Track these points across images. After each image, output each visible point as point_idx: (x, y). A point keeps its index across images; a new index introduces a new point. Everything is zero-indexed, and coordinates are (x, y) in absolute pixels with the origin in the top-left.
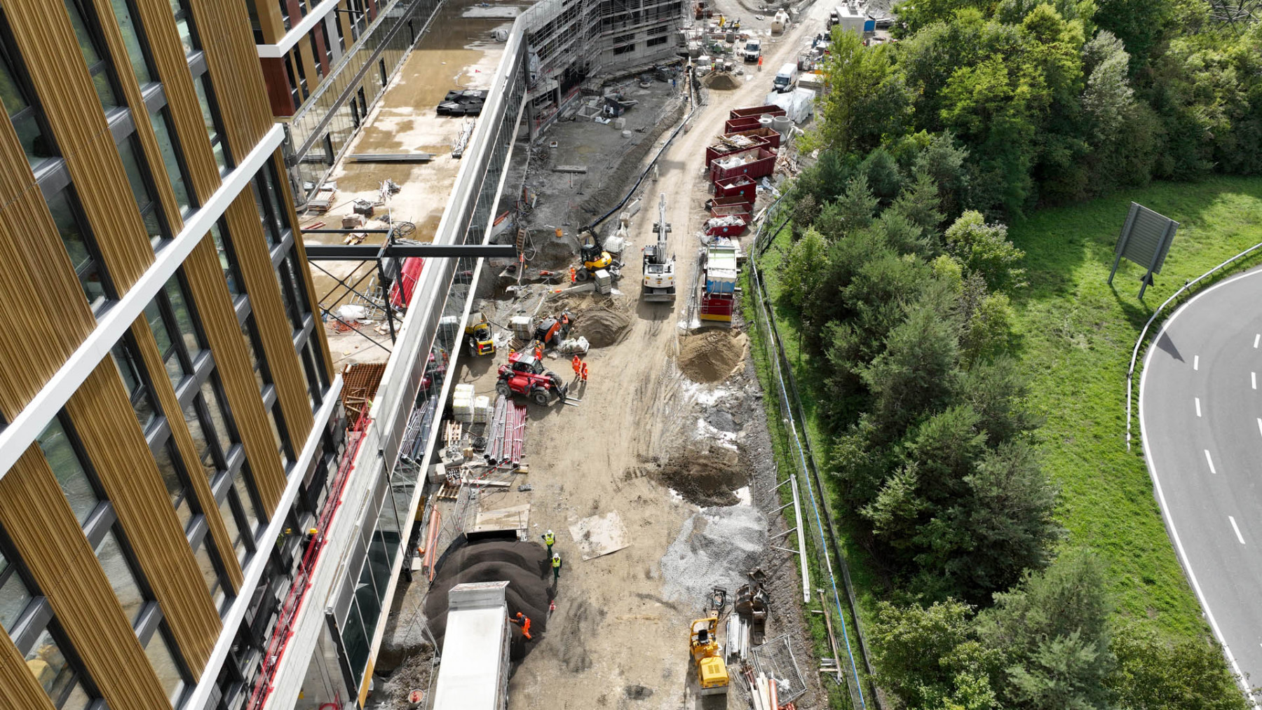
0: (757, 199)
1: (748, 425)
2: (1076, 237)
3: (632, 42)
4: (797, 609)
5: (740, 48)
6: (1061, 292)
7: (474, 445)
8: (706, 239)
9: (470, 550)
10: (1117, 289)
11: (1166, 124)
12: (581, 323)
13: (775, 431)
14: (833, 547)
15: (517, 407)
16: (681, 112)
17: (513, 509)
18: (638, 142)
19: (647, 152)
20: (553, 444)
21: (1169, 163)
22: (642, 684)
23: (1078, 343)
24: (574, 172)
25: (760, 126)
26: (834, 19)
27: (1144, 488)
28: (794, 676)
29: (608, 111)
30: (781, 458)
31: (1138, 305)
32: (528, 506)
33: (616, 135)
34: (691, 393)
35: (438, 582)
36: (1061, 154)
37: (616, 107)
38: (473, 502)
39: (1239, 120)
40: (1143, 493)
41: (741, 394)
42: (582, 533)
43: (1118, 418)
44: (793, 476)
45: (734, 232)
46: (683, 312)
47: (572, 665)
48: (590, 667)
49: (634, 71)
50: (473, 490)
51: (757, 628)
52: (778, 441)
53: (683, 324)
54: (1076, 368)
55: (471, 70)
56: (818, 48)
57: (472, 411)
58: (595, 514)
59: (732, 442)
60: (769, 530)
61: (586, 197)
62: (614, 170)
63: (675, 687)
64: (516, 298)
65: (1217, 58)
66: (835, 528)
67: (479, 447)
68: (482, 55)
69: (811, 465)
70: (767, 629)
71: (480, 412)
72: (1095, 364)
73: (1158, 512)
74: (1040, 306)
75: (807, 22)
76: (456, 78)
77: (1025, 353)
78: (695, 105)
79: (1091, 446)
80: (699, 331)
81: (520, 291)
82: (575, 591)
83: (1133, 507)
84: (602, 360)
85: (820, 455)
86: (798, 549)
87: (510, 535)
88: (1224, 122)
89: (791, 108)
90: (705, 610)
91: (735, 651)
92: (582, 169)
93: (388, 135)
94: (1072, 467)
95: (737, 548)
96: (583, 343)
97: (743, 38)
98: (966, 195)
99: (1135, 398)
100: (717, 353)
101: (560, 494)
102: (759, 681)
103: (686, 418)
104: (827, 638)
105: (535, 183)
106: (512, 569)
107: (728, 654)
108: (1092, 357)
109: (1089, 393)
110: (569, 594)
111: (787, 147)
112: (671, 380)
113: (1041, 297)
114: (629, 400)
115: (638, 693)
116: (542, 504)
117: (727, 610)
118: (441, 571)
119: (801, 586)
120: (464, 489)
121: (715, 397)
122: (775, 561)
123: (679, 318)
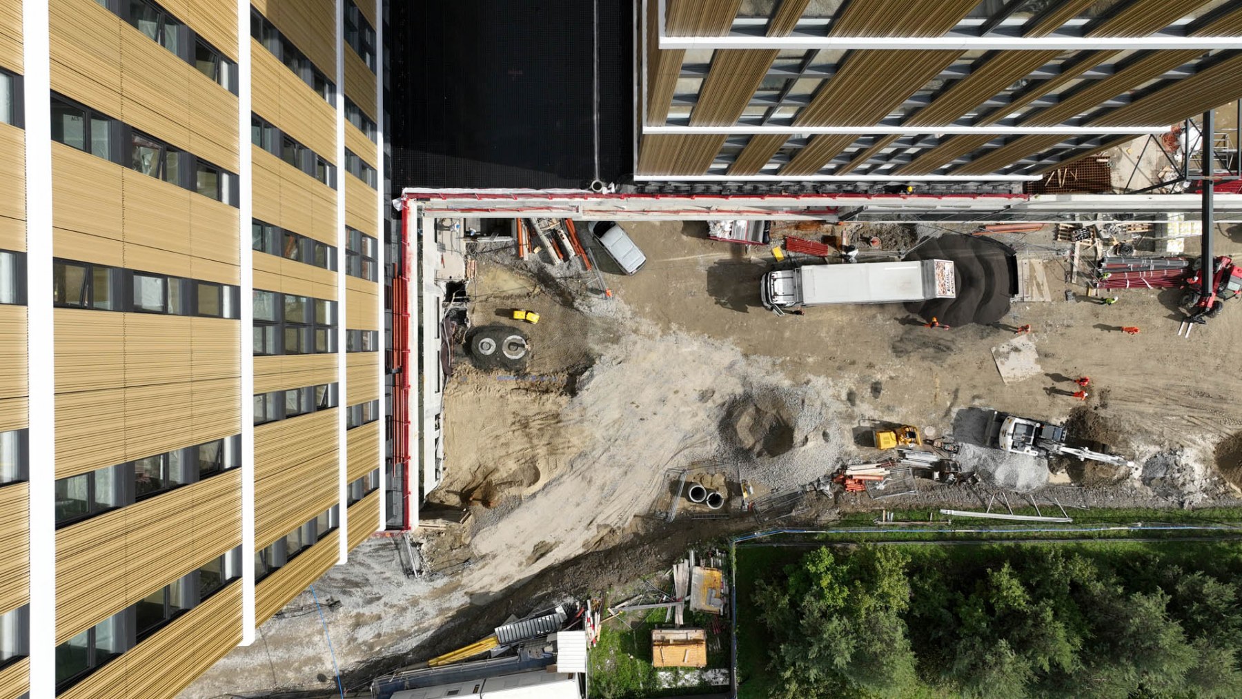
1: (1147, 491)
7: (1122, 245)
9: (999, 260)
13: (1132, 513)
14: (992, 538)
15: (1174, 277)
17: (1045, 288)
22: (882, 392)
28: (885, 493)
30: (1094, 513)
32: (1049, 300)
35: (970, 240)
38: (1054, 253)
42: (1019, 346)
44: (1071, 521)
47: (898, 344)
48: (897, 356)
51: (926, 473)
52: (1118, 514)
58: (1039, 355)
63: (880, 414)
66: (1011, 544)
69: (1083, 537)
70: (926, 480)
82: (960, 343)
85: (1097, 547)
86: (990, 512)
87: (1014, 290)
91: (907, 456)
101: (1062, 325)
102: (883, 469)
103: (1161, 434)
104: (909, 520)
107: (905, 451)
110: (959, 338)
112: (1219, 423)
114: (1187, 383)
115: (876, 389)
116: (1050, 312)
117: (943, 453)
118: (979, 242)
119: (956, 509)
120: (1069, 245)
121: (1191, 464)
122: (984, 494)
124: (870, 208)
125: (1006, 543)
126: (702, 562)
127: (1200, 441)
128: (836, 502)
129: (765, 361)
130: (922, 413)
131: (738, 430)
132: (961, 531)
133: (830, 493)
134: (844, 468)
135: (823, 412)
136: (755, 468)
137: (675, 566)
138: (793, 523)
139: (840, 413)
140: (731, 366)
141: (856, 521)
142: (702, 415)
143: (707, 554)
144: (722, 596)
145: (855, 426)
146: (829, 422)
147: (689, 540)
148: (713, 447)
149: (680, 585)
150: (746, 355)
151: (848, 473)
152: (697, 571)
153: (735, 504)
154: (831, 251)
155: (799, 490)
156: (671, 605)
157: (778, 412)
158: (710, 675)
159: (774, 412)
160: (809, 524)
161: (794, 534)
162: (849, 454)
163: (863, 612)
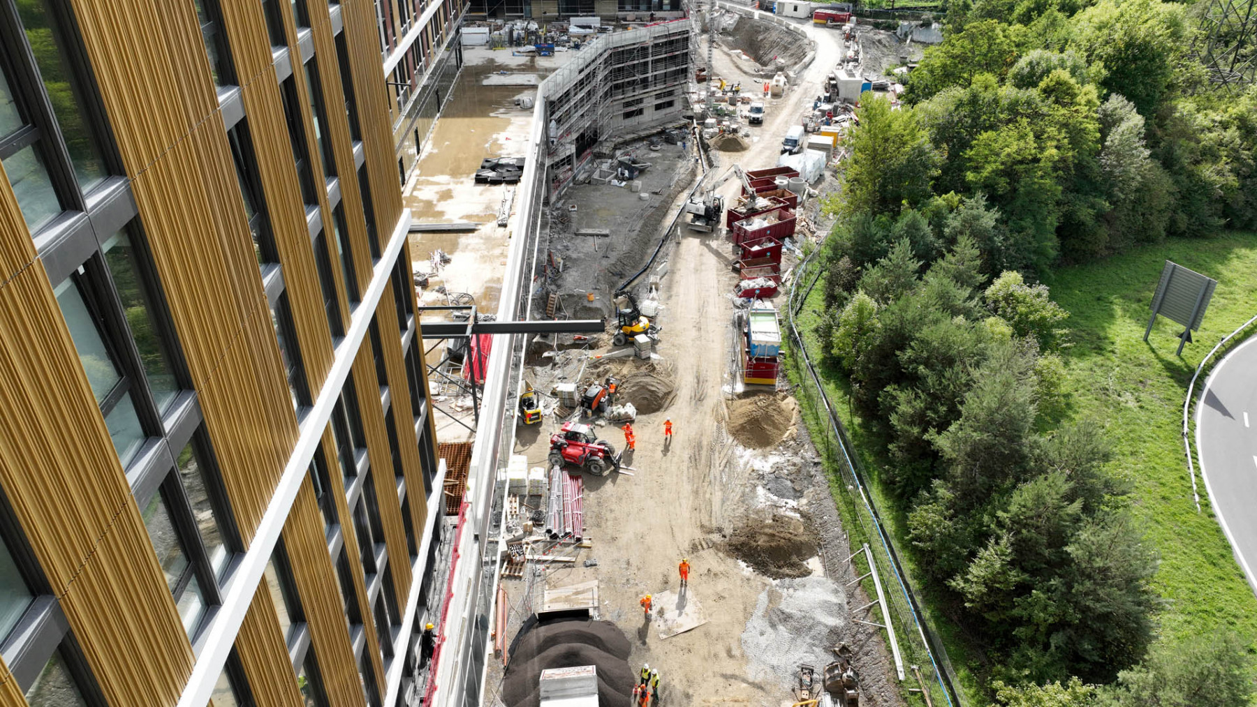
0: (783, 259)
1: (810, 492)
2: (1104, 294)
3: (641, 106)
4: (892, 687)
5: (744, 110)
6: (1099, 350)
8: (739, 301)
9: (543, 631)
10: (1154, 346)
11: (1177, 182)
12: (627, 389)
13: (839, 498)
14: (920, 619)
15: (572, 477)
16: (693, 174)
17: (581, 587)
18: (657, 205)
19: (665, 215)
20: (613, 515)
21: (1183, 220)
23: (1127, 402)
24: (597, 235)
25: (776, 187)
26: (833, 82)
27: (1223, 552)
29: (623, 174)
30: (850, 527)
31: (1178, 362)
32: (596, 582)
33: (633, 198)
34: (745, 459)
35: (512, 665)
36: (1085, 214)
37: (631, 170)
38: (538, 579)
39: (1245, 178)
40: (1223, 556)
41: (797, 460)
43: (1182, 478)
44: (866, 545)
45: (767, 293)
46: (726, 376)
49: (643, 134)
50: (538, 566)
52: (844, 508)
53: (727, 388)
54: (1129, 428)
55: (501, 137)
56: (820, 110)
57: (527, 483)
58: (665, 589)
59: (795, 510)
60: (848, 603)
61: (612, 260)
62: (636, 232)
64: (555, 365)
65: (1218, 118)
67: (538, 521)
68: (509, 123)
69: (883, 533)
71: (536, 484)
72: (1147, 423)
73: (1242, 577)
74: (1081, 365)
75: (804, 85)
76: (487, 145)
77: (1076, 412)
78: (706, 167)
79: (1160, 508)
80: (746, 395)
81: (559, 357)
83: (1217, 571)
84: (651, 426)
86: (884, 623)
87: (582, 615)
88: (1232, 180)
89: (804, 168)
90: (793, 690)
92: (606, 231)
93: (429, 204)
95: (819, 623)
96: (630, 409)
97: (745, 101)
98: (1000, 255)
99: (1195, 458)
100: (768, 417)
101: (627, 569)
103: (744, 485)
105: (559, 247)
108: (1143, 415)
109: (1147, 453)
111: (803, 206)
112: (723, 446)
113: (1081, 355)
114: (685, 468)
116: (610, 580)
117: (817, 689)
119: (893, 662)
120: (529, 565)
121: (770, 463)
123: (723, 382)
125: (920, 603)
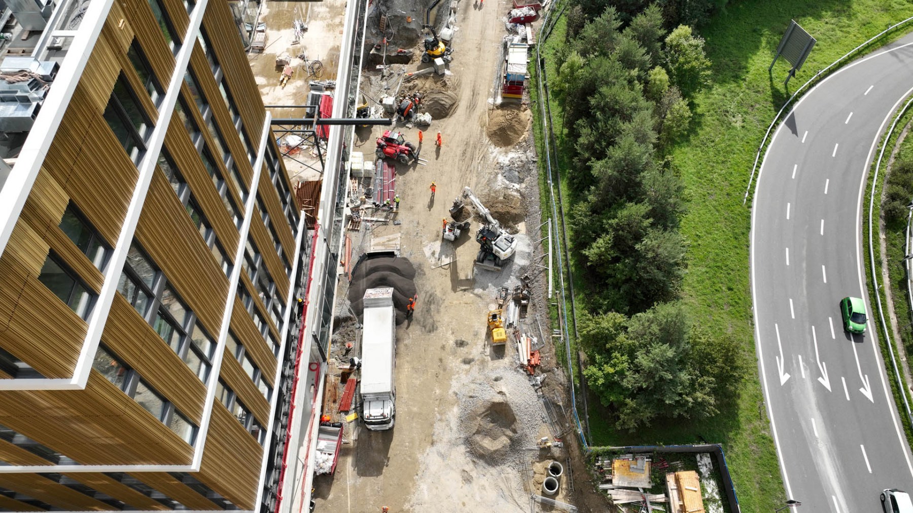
1: (527, 179)
4: (544, 301)
6: (736, 78)
7: (366, 194)
8: (509, 26)
9: (369, 264)
10: (773, 75)
12: (426, 102)
13: (542, 186)
14: (567, 265)
15: (389, 166)
17: (391, 237)
20: (412, 192)
22: (463, 339)
23: (736, 122)
27: (744, 230)
28: (540, 337)
30: (544, 207)
31: (783, 91)
32: (400, 235)
35: (353, 282)
38: (368, 231)
41: (524, 158)
42: (430, 252)
43: (744, 181)
44: (550, 219)
45: (527, 21)
46: (491, 90)
47: (427, 329)
48: (436, 330)
50: (368, 224)
51: (523, 309)
52: (543, 194)
53: (491, 100)
54: (729, 143)
57: (363, 171)
58: (437, 240)
59: (518, 191)
60: (534, 253)
63: (479, 341)
64: (383, 76)
66: (569, 254)
67: (368, 195)
69: (560, 212)
70: (528, 309)
72: (742, 140)
74: (720, 90)
77: (702, 129)
79: (723, 201)
80: (502, 106)
81: (386, 70)
82: (428, 287)
83: (735, 243)
85: (567, 205)
86: (548, 266)
87: (391, 254)
90: (496, 299)
91: (511, 322)
94: (709, 215)
95: (516, 264)
96: (427, 117)
99: (758, 167)
100: (511, 127)
101: (417, 227)
102: (522, 339)
103: (490, 173)
104: (558, 318)
106: (394, 277)
107: (507, 323)
108: (741, 133)
109: (732, 162)
110: (424, 289)
112: (482, 145)
113: (723, 82)
114: (457, 160)
115: (461, 344)
116: (408, 233)
117: (508, 299)
118: (355, 276)
119: (548, 288)
120: (363, 223)
121: (509, 158)
122: (535, 271)
123: (488, 96)
124: (314, 329)
125: (569, 256)
126: (608, 477)
127: (494, 154)
128: (549, 371)
129: (438, 428)
130: (479, 312)
131: (495, 448)
132: (563, 284)
133: (542, 376)
134: (522, 366)
135: (479, 382)
136: (526, 435)
137: (615, 502)
138: (568, 404)
139: (480, 369)
140: (442, 456)
141: (562, 356)
142: (483, 481)
143: (600, 473)
144: (635, 459)
145: (490, 359)
146: (487, 378)
147: (591, 491)
148: (510, 472)
149: (631, 497)
150: (433, 443)
151: (526, 363)
152: (616, 482)
153: (557, 452)
154: (352, 377)
155: (542, 401)
156: (649, 505)
157: (479, 416)
158: (704, 470)
159: (479, 419)
160: (568, 391)
161: (577, 402)
162: (511, 364)
163: (630, 342)
